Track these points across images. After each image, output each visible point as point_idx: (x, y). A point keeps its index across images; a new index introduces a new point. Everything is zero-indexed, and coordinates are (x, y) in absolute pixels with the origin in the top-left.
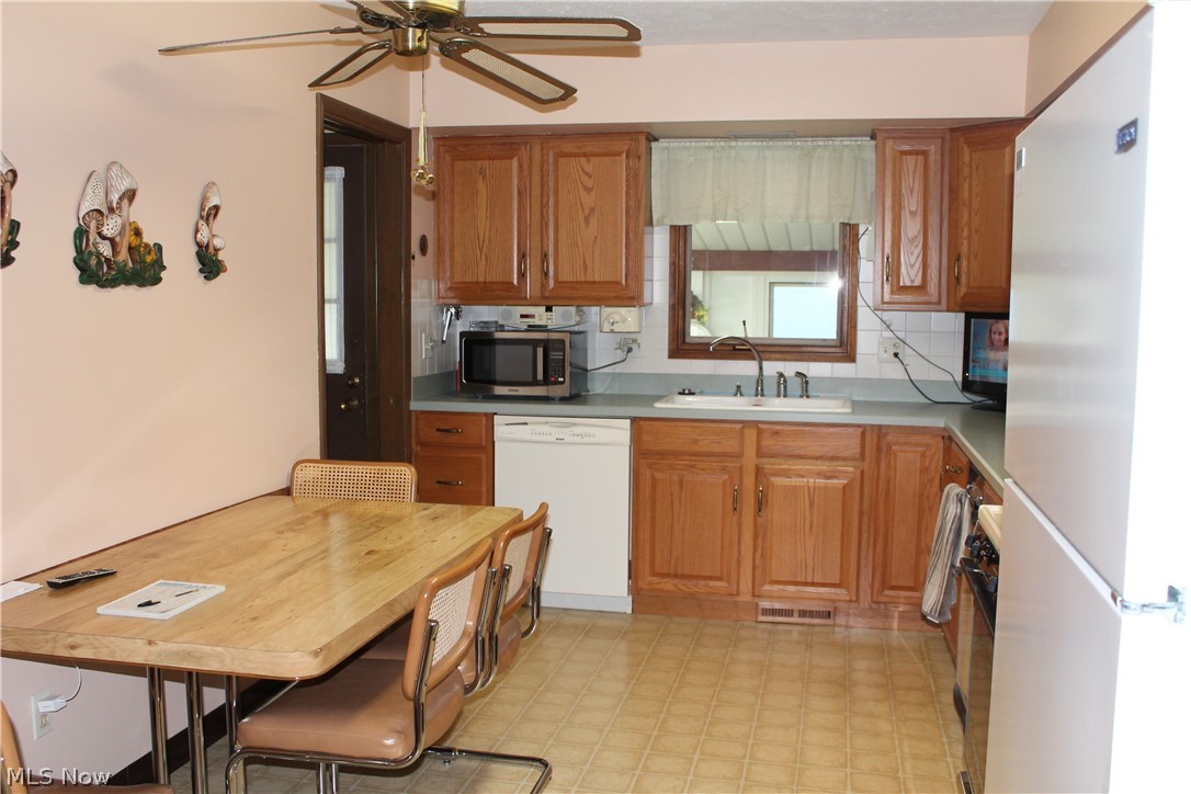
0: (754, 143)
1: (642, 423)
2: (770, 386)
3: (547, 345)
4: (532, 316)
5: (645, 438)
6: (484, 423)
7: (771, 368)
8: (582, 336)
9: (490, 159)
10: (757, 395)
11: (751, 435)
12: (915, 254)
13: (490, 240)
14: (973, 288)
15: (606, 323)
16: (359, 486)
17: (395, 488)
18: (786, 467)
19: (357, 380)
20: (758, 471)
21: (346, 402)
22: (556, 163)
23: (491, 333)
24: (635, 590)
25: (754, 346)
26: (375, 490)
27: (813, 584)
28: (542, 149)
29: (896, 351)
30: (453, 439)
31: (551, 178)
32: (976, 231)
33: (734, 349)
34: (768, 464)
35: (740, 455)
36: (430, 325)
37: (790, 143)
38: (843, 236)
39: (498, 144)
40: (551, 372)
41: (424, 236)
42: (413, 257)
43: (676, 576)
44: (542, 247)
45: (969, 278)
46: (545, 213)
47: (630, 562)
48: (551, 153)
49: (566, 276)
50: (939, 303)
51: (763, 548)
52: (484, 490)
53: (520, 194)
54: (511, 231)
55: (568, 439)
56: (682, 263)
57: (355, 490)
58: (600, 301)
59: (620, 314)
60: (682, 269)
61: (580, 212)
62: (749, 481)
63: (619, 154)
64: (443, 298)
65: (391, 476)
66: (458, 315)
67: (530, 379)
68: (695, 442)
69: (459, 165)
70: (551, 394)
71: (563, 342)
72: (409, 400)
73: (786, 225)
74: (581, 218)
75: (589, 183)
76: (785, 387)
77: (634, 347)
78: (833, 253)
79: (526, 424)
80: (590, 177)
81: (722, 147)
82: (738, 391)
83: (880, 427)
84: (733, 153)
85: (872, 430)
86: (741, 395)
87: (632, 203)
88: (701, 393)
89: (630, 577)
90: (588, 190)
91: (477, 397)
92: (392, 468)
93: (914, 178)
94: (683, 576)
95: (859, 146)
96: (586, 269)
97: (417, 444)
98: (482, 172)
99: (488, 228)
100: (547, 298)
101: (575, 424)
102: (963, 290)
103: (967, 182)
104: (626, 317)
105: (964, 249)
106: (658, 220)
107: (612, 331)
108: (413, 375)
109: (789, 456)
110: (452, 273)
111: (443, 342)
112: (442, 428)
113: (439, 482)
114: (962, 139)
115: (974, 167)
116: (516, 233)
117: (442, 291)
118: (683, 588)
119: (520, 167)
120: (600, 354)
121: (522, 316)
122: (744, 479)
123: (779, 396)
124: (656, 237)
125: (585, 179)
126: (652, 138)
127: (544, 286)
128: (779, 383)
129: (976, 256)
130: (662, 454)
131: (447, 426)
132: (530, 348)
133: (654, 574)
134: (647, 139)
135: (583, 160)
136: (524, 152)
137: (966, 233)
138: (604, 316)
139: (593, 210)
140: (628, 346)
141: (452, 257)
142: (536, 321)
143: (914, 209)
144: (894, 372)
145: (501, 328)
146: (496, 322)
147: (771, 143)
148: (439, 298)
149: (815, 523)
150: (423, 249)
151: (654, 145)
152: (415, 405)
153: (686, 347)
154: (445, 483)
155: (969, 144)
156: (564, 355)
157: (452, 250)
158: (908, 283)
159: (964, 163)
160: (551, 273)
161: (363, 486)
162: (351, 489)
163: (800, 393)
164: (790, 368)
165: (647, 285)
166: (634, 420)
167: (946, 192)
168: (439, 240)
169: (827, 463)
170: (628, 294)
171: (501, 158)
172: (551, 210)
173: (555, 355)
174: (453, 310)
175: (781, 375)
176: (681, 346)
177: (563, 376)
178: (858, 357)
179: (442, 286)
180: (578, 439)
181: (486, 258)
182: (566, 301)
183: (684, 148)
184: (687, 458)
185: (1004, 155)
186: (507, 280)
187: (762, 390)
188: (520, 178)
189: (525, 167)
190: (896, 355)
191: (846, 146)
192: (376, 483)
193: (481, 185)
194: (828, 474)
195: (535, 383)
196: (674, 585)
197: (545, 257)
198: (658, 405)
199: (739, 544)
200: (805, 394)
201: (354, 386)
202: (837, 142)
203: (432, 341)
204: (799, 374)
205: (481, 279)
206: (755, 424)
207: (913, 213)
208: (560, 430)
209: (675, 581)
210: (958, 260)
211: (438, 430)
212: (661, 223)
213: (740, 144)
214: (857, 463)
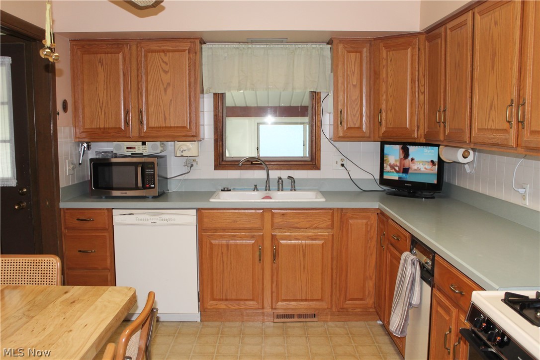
0: (262, 46)
1: (203, 211)
2: (273, 185)
3: (144, 166)
4: (134, 148)
5: (205, 220)
6: (107, 214)
7: (275, 174)
8: (163, 159)
9: (105, 53)
10: (266, 190)
11: (268, 216)
12: (356, 109)
13: (107, 103)
14: (389, 128)
15: (178, 151)
16: (21, 272)
17: (46, 272)
18: (289, 234)
19: (25, 190)
20: (273, 237)
21: (18, 204)
22: (146, 56)
23: (108, 159)
24: (202, 308)
25: (264, 162)
26: (32, 274)
27: (306, 300)
28: (137, 47)
29: (343, 163)
30: (87, 225)
31: (143, 65)
32: (391, 96)
33: (253, 163)
34: (278, 233)
35: (261, 229)
36: (71, 154)
37: (282, 46)
38: (312, 99)
39: (110, 44)
40: (147, 182)
41: (65, 100)
42: (58, 114)
43: (226, 300)
44: (139, 106)
45: (387, 123)
46: (140, 86)
47: (198, 292)
48: (143, 50)
49: (152, 124)
50: (370, 137)
51: (277, 281)
52: (108, 254)
53: (124, 75)
54: (119, 96)
55: (158, 222)
56: (220, 115)
57: (18, 274)
58: (174, 139)
59: (186, 145)
60: (220, 118)
61: (161, 85)
62: (267, 243)
63: (184, 51)
64: (79, 138)
65: (43, 264)
66: (89, 147)
67: (134, 186)
68: (235, 221)
69: (86, 57)
70: (147, 195)
71: (153, 163)
72: (59, 201)
73: (281, 93)
74: (162, 89)
75: (166, 68)
76: (282, 185)
77: (194, 164)
78: (306, 108)
79: (133, 214)
80: (167, 64)
81: (244, 48)
82: (256, 188)
83: (342, 209)
84: (250, 51)
85: (338, 211)
86: (257, 190)
87: (192, 80)
88: (234, 189)
89: (199, 301)
90: (166, 72)
91: (101, 198)
92: (43, 259)
93: (355, 66)
94: (231, 300)
95: (321, 48)
96: (165, 119)
97: (65, 229)
98: (101, 61)
99: (105, 95)
100: (143, 137)
101: (163, 214)
102: (383, 129)
103: (385, 69)
104: (189, 148)
105: (384, 107)
106: (207, 90)
107: (182, 156)
108: (61, 186)
109: (290, 227)
110: (84, 122)
111: (80, 164)
112: (80, 218)
113: (80, 251)
114: (381, 45)
115: (389, 60)
116: (122, 98)
117: (78, 133)
118: (231, 307)
119: (124, 58)
120: (174, 168)
121: (128, 148)
122: (265, 242)
123: (279, 190)
124: (206, 100)
125: (163, 65)
126: (203, 42)
127: (140, 130)
128: (278, 182)
129: (391, 110)
130: (215, 229)
131: (83, 216)
132: (133, 168)
133: (214, 299)
134: (200, 42)
135: (162, 54)
136: (126, 50)
137: (384, 97)
138: (177, 147)
139: (169, 84)
140: (190, 163)
141: (83, 113)
142: (137, 151)
143: (355, 83)
144: (342, 174)
145: (116, 156)
146: (112, 152)
147: (271, 46)
148: (76, 138)
149: (306, 265)
150: (65, 108)
151: (203, 46)
152: (62, 205)
153: (224, 163)
154: (84, 252)
155: (386, 47)
156: (154, 171)
157: (83, 109)
158: (352, 126)
159: (383, 58)
160: (145, 122)
161: (23, 272)
162: (15, 274)
163: (290, 188)
164: (284, 174)
165: (201, 127)
166: (199, 210)
167: (372, 74)
168: (75, 103)
169: (312, 231)
170: (190, 134)
171: (112, 53)
172: (143, 84)
173: (148, 171)
174: (85, 145)
175: (280, 178)
176: (221, 162)
177: (154, 184)
178: (322, 167)
179: (77, 130)
180: (165, 222)
181: (105, 114)
182: (154, 138)
183: (222, 48)
184: (231, 231)
185: (407, 53)
186: (118, 127)
187: (269, 186)
188: (124, 64)
189: (127, 58)
190: (343, 165)
191: (314, 48)
192: (32, 269)
193: (100, 69)
194: (314, 237)
195: (137, 188)
196: (225, 305)
197: (140, 112)
198: (212, 200)
199: (263, 279)
200: (293, 189)
201: (23, 194)
202: (309, 45)
203: (72, 164)
204: (290, 177)
205: (102, 126)
206: (270, 210)
207: (354, 86)
208: (154, 217)
209: (227, 303)
210: (380, 112)
211: (78, 219)
212: (208, 92)
213: (254, 46)
214: (330, 230)
